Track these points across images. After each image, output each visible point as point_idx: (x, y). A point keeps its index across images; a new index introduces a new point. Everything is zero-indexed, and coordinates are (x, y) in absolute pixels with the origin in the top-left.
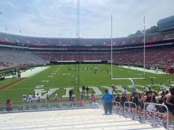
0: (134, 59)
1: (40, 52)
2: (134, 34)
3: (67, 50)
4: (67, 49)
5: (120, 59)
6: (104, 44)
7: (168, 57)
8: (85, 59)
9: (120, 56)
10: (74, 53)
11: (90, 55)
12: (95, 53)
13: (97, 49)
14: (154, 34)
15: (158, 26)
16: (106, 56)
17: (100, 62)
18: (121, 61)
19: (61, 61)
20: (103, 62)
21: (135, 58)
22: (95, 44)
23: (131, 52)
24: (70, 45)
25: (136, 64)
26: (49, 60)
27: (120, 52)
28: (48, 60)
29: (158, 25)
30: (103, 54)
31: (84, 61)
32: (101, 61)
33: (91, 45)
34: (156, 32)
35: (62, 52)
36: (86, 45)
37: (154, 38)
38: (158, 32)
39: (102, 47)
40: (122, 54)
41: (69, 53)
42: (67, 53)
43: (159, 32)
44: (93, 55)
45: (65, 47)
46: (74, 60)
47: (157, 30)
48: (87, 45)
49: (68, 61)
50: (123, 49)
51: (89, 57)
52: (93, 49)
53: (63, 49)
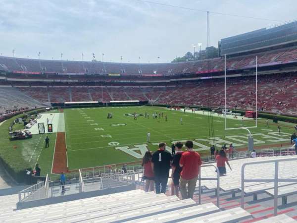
0: (188, 98)
1: (28, 86)
2: (182, 58)
3: (76, 83)
4: (77, 81)
5: (167, 97)
6: (139, 72)
7: (238, 95)
8: (112, 98)
9: (166, 93)
10: (91, 88)
11: (118, 90)
12: (125, 87)
13: (129, 81)
14: (215, 59)
15: (219, 49)
16: (144, 93)
17: (136, 103)
18: (169, 101)
19: (69, 101)
20: (141, 103)
21: (190, 96)
22: (125, 73)
23: (181, 86)
24: (83, 74)
25: (195, 105)
26: (49, 100)
27: (164, 87)
28: (47, 101)
29: (220, 46)
30: (139, 90)
31: (111, 102)
32: (138, 101)
33: (119, 75)
34: (217, 57)
35: (68, 87)
36: (110, 75)
37: (215, 65)
38: (220, 56)
39: (136, 78)
40: (168, 89)
41: (81, 87)
42: (78, 87)
43: (220, 58)
44: (123, 91)
45: (73, 77)
46: (94, 101)
47: (218, 53)
48: (112, 75)
49: (83, 101)
50: (169, 81)
51: (118, 95)
52: (121, 81)
53: (71, 81)
